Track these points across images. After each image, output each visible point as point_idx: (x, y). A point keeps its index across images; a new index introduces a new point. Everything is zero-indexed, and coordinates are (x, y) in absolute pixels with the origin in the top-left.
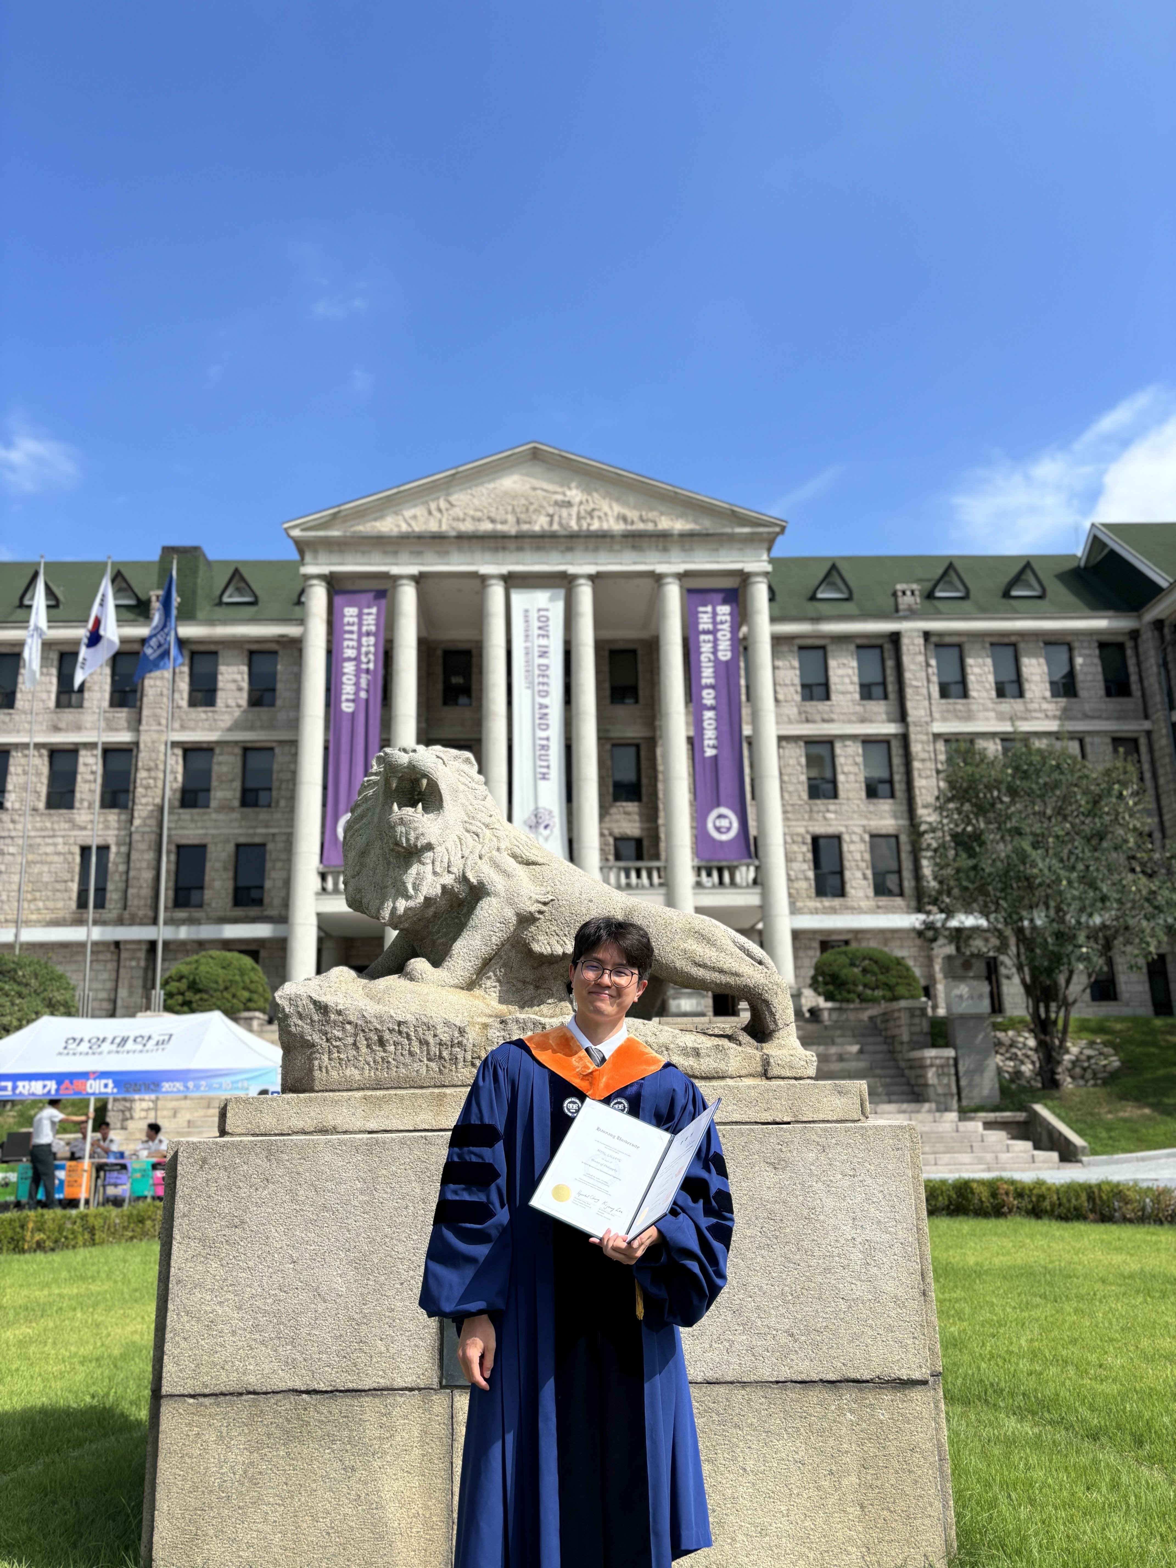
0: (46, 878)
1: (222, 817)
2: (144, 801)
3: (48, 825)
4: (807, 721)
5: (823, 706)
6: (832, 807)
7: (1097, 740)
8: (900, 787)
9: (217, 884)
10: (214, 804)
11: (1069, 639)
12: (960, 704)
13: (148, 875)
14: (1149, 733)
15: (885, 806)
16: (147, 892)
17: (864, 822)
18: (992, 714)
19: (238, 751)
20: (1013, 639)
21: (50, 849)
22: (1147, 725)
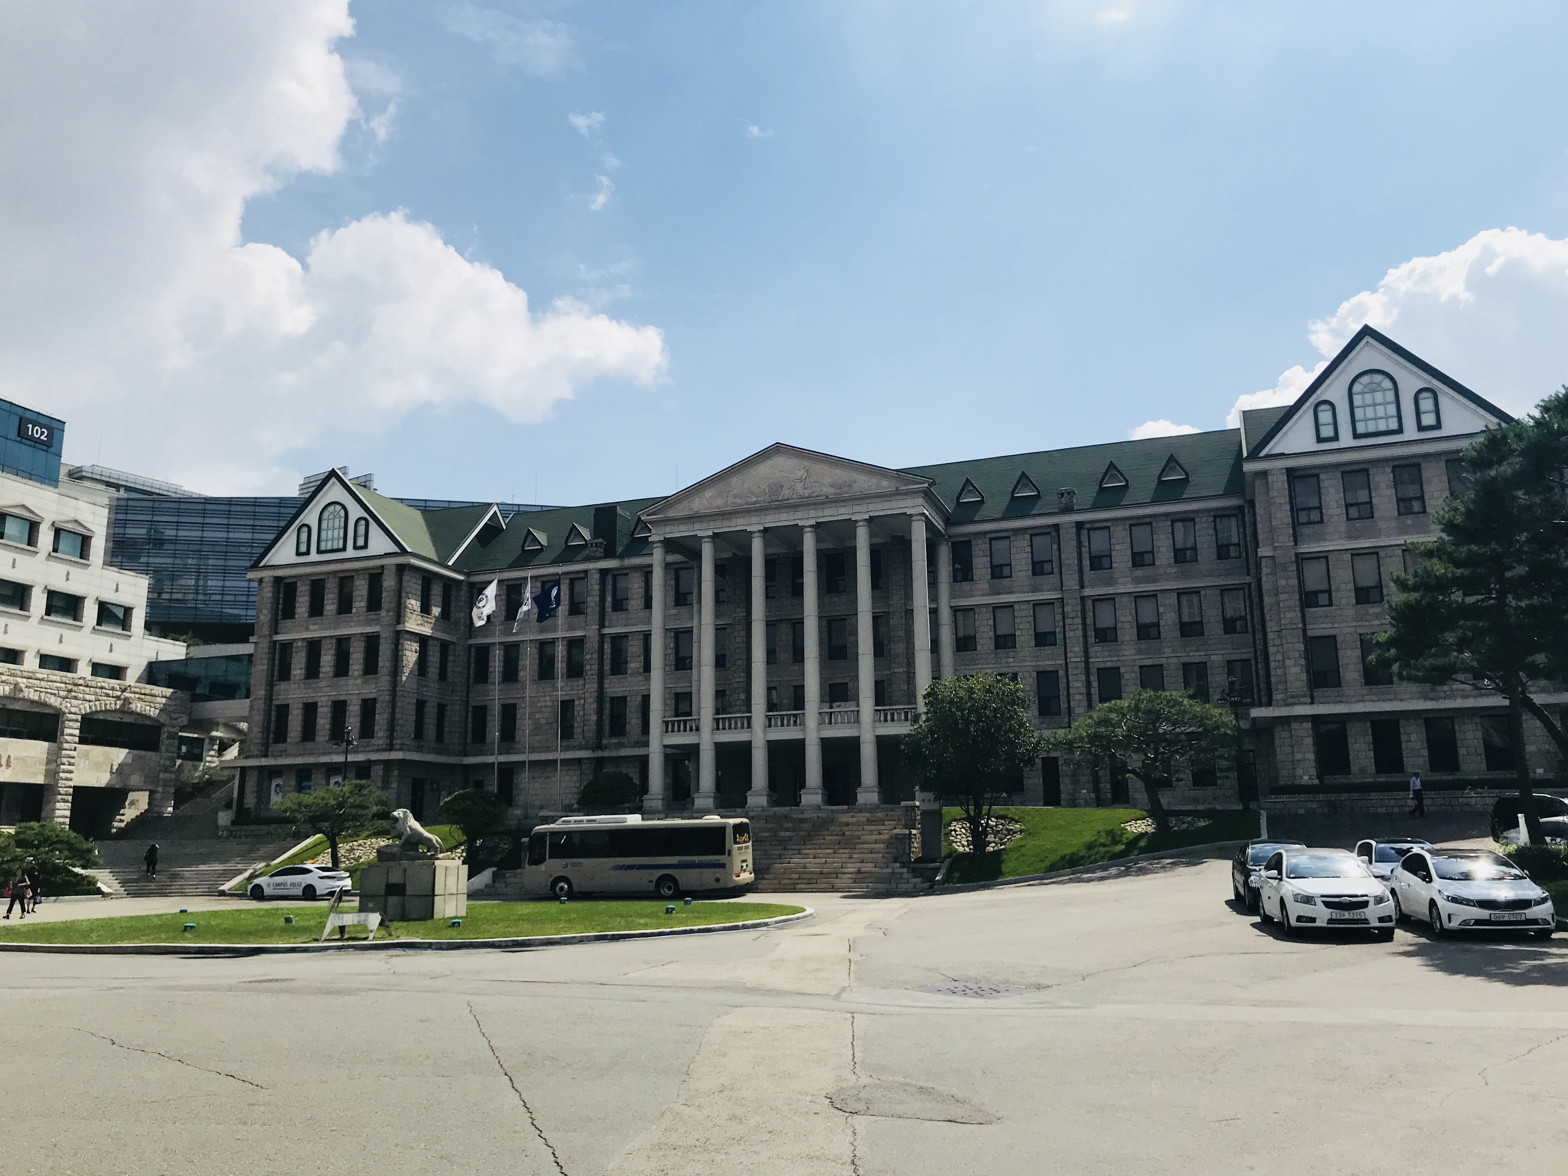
0: (543, 721)
1: (634, 679)
2: (589, 673)
3: (541, 689)
4: (995, 594)
5: (1006, 582)
6: (1012, 654)
7: (1209, 592)
8: (1059, 637)
9: (633, 721)
10: (629, 671)
11: (1192, 516)
12: (1104, 574)
13: (594, 718)
14: (1250, 584)
15: (1048, 650)
16: (594, 728)
17: (1034, 663)
18: (1129, 579)
19: (641, 637)
20: (1147, 520)
21: (543, 704)
22: (1248, 579)
